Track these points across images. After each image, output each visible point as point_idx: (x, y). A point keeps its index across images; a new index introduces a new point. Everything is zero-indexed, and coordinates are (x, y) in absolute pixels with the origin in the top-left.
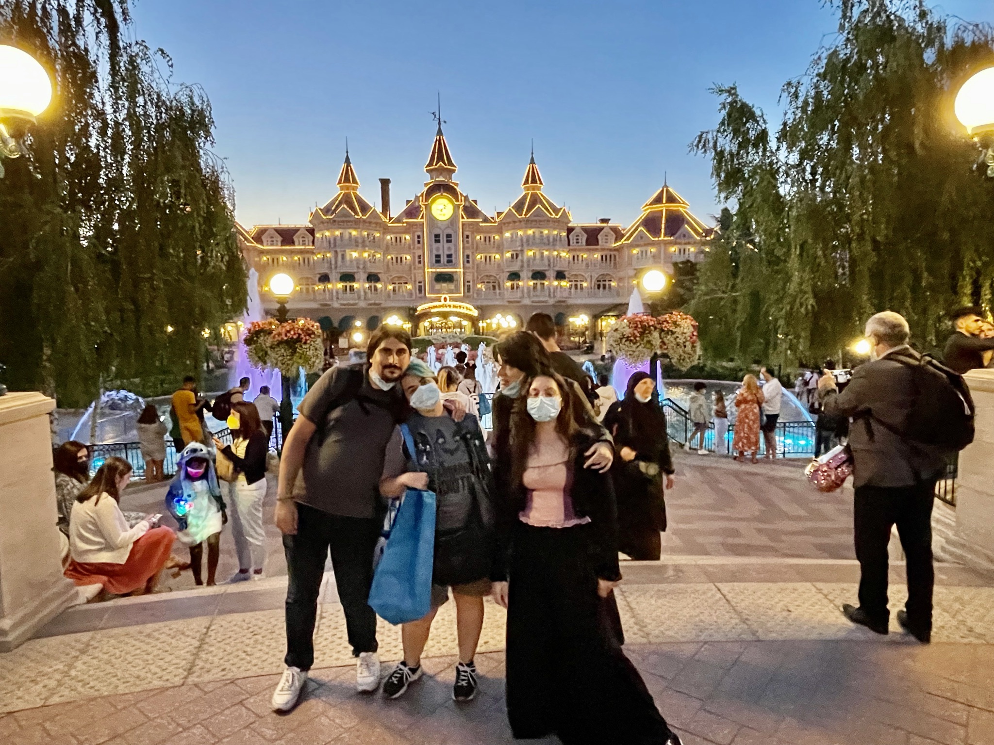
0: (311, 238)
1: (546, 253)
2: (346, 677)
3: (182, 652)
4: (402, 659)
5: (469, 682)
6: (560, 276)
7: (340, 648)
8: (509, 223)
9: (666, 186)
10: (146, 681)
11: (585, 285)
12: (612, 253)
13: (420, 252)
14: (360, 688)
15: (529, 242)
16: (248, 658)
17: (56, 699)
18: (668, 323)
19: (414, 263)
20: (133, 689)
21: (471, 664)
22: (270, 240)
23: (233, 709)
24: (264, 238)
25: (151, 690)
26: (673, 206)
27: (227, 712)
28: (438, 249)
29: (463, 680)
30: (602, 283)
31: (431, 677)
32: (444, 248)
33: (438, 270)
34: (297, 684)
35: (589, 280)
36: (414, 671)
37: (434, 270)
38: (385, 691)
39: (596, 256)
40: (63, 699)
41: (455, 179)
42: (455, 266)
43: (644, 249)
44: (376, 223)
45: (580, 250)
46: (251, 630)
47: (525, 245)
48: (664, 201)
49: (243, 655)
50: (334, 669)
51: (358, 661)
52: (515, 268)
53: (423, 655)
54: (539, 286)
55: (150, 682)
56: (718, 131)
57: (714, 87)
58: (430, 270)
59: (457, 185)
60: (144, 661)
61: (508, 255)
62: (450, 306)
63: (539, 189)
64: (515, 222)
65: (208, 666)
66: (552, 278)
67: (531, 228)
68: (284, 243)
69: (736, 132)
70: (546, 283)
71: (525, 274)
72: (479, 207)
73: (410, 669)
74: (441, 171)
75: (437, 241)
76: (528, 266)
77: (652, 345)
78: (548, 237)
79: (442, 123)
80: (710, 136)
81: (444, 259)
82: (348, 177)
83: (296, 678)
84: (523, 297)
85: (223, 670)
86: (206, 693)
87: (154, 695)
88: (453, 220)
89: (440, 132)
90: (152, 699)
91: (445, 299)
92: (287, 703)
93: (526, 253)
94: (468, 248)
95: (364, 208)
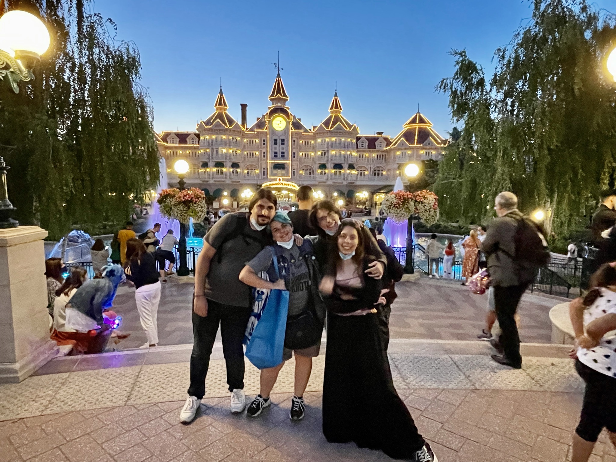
0: (197, 140)
1: (343, 153)
2: (224, 404)
3: (124, 386)
4: (259, 393)
5: (300, 408)
6: (351, 167)
7: (220, 386)
8: (320, 133)
9: (418, 112)
10: (103, 402)
11: (366, 173)
12: (384, 153)
13: (264, 150)
14: (233, 410)
15: (332, 146)
16: (164, 390)
17: (48, 412)
18: (420, 196)
19: (261, 157)
20: (94, 407)
21: (301, 398)
22: (172, 140)
23: (156, 420)
24: (167, 139)
25: (105, 408)
26: (422, 125)
27: (152, 422)
28: (275, 148)
29: (296, 407)
30: (377, 172)
31: (276, 405)
32: (279, 148)
33: (276, 162)
34: (195, 407)
35: (369, 170)
36: (266, 400)
37: (273, 161)
38: (248, 412)
39: (374, 155)
40: (53, 412)
41: (287, 106)
42: (287, 159)
43: (404, 151)
44: (238, 132)
45: (364, 151)
46: (165, 374)
47: (330, 147)
48: (417, 122)
49: (161, 389)
50: (216, 399)
51: (232, 394)
52: (323, 161)
53: (271, 392)
54: (338, 173)
55: (105, 403)
56: (454, 79)
57: (452, 51)
58: (271, 161)
59: (288, 108)
60: (100, 391)
61: (319, 153)
62: (282, 184)
63: (339, 112)
64: (324, 133)
65: (140, 395)
66: (346, 168)
67: (334, 137)
68: (180, 142)
69: (465, 79)
70: (342, 171)
71: (330, 165)
72: (302, 123)
73: (264, 399)
74: (279, 100)
75: (276, 144)
76: (331, 160)
77: (409, 210)
78: (345, 142)
79: (280, 70)
80: (448, 82)
81: (279, 155)
82: (221, 102)
83: (195, 403)
84: (327, 179)
85: (149, 397)
86: (139, 410)
87: (108, 411)
88: (286, 131)
89: (279, 76)
90: (107, 413)
91: (280, 180)
92: (189, 418)
93: (330, 152)
94: (294, 148)
95: (231, 121)
